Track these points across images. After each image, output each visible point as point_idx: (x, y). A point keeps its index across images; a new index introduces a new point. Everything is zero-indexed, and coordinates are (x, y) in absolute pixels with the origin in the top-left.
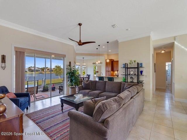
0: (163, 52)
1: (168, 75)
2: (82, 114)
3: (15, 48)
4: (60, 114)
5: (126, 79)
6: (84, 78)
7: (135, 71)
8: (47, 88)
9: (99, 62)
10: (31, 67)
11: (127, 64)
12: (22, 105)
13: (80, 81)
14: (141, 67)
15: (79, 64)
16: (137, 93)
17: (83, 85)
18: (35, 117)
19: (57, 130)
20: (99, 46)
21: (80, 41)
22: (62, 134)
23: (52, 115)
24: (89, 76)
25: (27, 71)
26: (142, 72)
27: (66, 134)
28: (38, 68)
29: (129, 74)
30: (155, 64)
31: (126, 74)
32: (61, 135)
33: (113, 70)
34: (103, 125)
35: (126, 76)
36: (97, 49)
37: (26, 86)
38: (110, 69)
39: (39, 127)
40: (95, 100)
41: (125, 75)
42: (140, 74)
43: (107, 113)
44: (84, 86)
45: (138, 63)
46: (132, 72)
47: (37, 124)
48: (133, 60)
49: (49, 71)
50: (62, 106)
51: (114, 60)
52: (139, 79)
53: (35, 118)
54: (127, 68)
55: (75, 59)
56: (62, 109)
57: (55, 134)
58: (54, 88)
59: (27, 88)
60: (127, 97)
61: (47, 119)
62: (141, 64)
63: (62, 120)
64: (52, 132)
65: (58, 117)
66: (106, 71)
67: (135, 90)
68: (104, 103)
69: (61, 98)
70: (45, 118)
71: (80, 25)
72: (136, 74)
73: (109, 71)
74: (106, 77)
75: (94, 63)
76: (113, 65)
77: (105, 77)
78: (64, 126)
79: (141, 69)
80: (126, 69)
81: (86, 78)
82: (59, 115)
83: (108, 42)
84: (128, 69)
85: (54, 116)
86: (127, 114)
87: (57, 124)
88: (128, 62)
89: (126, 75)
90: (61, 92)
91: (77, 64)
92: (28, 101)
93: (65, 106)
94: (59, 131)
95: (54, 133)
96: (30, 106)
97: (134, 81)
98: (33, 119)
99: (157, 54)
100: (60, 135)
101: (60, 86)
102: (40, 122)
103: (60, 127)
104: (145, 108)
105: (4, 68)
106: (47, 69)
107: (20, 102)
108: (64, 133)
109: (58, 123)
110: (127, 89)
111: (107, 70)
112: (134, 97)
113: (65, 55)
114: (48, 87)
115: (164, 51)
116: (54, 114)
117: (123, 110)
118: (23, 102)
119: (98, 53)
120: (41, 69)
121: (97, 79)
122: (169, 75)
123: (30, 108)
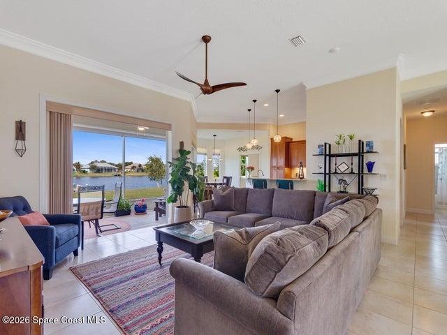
0: (427, 114)
1: (439, 177)
2: (210, 272)
3: (48, 103)
4: (154, 270)
5: (327, 184)
6: (215, 185)
7: (352, 164)
8: (128, 206)
9: (255, 142)
10: (96, 161)
11: (330, 145)
12: (60, 243)
13: (206, 191)
14: (368, 152)
15: (203, 150)
16: (365, 219)
17: (213, 199)
18: (92, 275)
19: (143, 311)
20: (255, 101)
21: (206, 81)
22: (156, 325)
23: (134, 273)
24: (228, 179)
25: (86, 170)
26: (370, 166)
27: (168, 324)
28: (111, 164)
29: (336, 173)
30: (405, 146)
31: (327, 172)
32: (152, 327)
33: (288, 164)
34: (275, 307)
35: (327, 176)
36: (249, 110)
37: (75, 201)
38: (282, 162)
39: (98, 302)
40: (247, 232)
41: (325, 174)
42: (366, 170)
43: (291, 268)
44: (215, 203)
45: (360, 141)
46: (344, 165)
47: (95, 292)
48: (346, 134)
49: (136, 169)
50: (160, 250)
51: (293, 140)
52: (362, 186)
53: (90, 279)
54: (331, 156)
55: (194, 137)
56: (160, 258)
57: (139, 321)
58: (145, 207)
59: (78, 205)
60: (340, 226)
61: (121, 282)
62: (370, 144)
63: (158, 287)
64: (130, 317)
65: (149, 276)
66: (272, 168)
67: (359, 209)
68: (281, 239)
69: (158, 228)
70: (117, 278)
71: (206, 39)
72: (356, 171)
73: (278, 168)
74: (271, 181)
75: (240, 149)
76: (289, 150)
77: (269, 180)
78: (162, 301)
79: (368, 158)
80: (328, 158)
81: (221, 184)
82: (150, 271)
83: (278, 91)
84: (333, 159)
85: (139, 275)
86: (343, 275)
87: (146, 295)
88: (332, 140)
89: (328, 174)
90: (161, 216)
91: (199, 150)
92: (78, 236)
93: (168, 249)
94: (149, 316)
95: (134, 320)
96: (82, 249)
97: (348, 190)
98: (85, 281)
99: (409, 120)
100: (150, 326)
101: (157, 203)
102: (103, 289)
103: (152, 303)
104: (384, 262)
105: (21, 153)
106: (130, 167)
107: (55, 234)
108: (161, 322)
109: (147, 292)
110: (338, 206)
111: (275, 164)
112: (359, 229)
113: (170, 125)
114: (130, 204)
115: (432, 113)
116: (139, 270)
117: (334, 262)
118: (65, 237)
119: (252, 122)
120: (116, 166)
121: (250, 186)
122: (441, 179)
123: (82, 252)
